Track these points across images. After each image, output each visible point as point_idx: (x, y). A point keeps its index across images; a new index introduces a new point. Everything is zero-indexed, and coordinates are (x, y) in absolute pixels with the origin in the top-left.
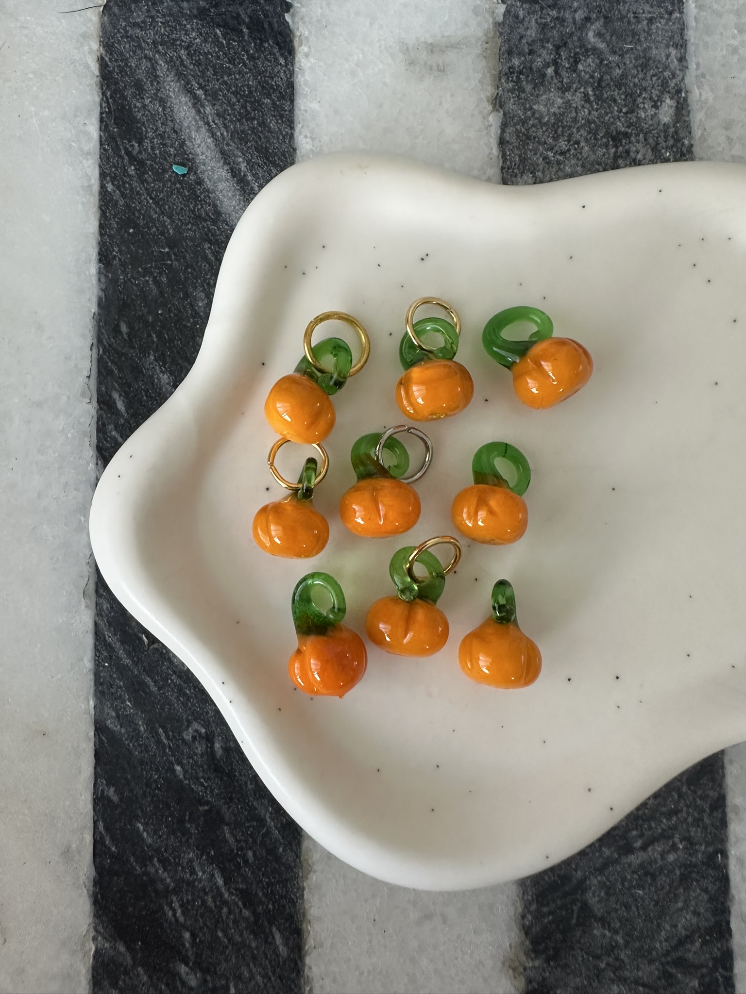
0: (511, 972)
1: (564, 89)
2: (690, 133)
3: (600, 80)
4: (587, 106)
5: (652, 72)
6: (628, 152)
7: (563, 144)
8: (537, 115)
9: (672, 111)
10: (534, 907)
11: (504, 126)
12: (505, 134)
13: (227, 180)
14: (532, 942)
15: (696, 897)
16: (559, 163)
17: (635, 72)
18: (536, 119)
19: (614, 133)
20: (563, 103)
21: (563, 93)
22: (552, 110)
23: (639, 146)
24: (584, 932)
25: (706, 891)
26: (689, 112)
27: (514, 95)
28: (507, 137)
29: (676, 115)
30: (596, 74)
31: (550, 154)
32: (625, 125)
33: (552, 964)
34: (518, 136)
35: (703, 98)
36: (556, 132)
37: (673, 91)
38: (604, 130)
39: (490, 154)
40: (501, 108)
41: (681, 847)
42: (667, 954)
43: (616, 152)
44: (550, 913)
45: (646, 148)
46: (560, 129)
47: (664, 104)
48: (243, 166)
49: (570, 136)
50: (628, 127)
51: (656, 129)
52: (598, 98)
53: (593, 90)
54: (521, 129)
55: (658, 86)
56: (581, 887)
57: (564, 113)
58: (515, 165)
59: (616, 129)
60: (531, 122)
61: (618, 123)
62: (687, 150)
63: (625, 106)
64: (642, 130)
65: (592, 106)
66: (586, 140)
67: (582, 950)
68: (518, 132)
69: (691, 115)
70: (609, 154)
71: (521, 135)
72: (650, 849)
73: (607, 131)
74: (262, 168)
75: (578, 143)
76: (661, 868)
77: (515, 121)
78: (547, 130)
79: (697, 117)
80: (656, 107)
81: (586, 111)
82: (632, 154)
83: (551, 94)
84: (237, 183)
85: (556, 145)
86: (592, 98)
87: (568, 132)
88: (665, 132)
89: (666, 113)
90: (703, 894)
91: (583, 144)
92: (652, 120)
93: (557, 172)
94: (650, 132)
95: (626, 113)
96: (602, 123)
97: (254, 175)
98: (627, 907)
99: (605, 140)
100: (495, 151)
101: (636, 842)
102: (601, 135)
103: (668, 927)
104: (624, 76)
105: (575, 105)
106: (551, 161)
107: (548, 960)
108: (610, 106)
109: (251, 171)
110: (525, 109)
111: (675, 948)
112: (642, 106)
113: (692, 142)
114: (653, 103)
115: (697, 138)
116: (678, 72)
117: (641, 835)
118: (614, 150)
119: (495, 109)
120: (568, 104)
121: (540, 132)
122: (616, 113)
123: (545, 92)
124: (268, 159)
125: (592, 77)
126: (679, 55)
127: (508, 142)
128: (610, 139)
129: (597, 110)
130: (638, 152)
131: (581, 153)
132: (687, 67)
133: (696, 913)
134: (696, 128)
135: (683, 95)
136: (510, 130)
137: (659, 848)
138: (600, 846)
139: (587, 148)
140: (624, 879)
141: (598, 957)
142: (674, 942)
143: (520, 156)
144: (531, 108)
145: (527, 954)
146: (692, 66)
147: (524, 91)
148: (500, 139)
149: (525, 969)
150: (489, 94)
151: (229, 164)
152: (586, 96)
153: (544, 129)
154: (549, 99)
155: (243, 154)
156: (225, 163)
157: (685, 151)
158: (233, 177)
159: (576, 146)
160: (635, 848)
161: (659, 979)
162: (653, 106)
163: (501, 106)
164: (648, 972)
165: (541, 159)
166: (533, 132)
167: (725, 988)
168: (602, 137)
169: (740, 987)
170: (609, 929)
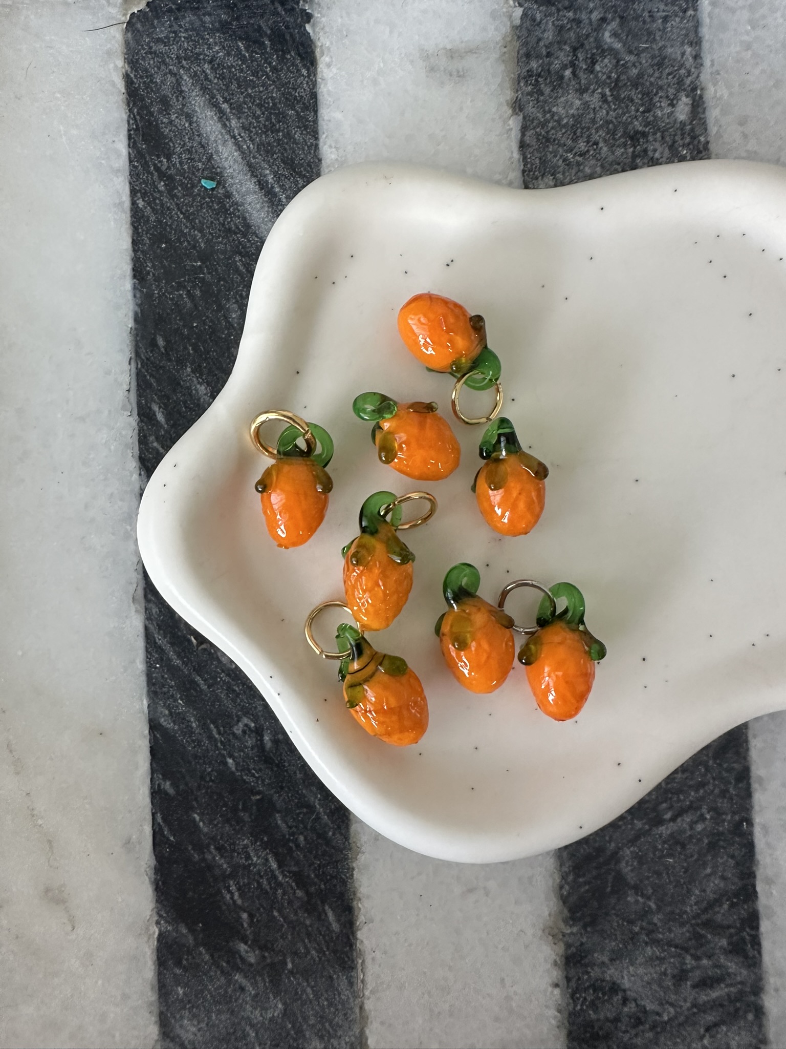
0: (551, 938)
1: (582, 91)
2: (706, 129)
3: (617, 80)
4: (605, 106)
5: (667, 71)
6: (645, 151)
7: (582, 145)
8: (556, 118)
9: (687, 109)
10: (571, 878)
11: (524, 129)
12: (525, 137)
13: (255, 192)
14: (570, 910)
15: (723, 863)
16: (578, 164)
17: (650, 71)
18: (556, 121)
19: (632, 132)
20: (581, 104)
21: (582, 94)
22: (571, 112)
23: (657, 145)
24: (619, 900)
25: (733, 857)
26: (705, 109)
27: (533, 98)
28: (527, 139)
29: (692, 112)
30: (613, 75)
31: (570, 156)
32: (643, 123)
33: (589, 929)
34: (538, 140)
35: (718, 95)
36: (575, 133)
37: (689, 89)
38: (622, 130)
39: (511, 158)
40: (521, 112)
41: (708, 817)
42: (697, 916)
43: (634, 152)
44: (585, 883)
45: (663, 146)
46: (579, 130)
47: (680, 102)
48: (270, 178)
49: (589, 137)
50: (646, 126)
51: (672, 127)
52: (616, 98)
53: (611, 90)
54: (541, 132)
55: (674, 84)
56: (615, 857)
57: (582, 114)
58: (536, 167)
59: (634, 128)
60: (550, 125)
61: (636, 123)
62: (703, 148)
63: (642, 105)
64: (659, 129)
65: (610, 107)
66: (605, 141)
67: (617, 916)
68: (538, 135)
69: (706, 113)
70: (627, 153)
71: (541, 137)
72: (679, 820)
73: (624, 132)
74: (289, 180)
75: (596, 143)
76: (691, 837)
77: (534, 124)
78: (566, 132)
79: (713, 114)
81: (604, 111)
82: (650, 154)
83: (570, 96)
84: (265, 195)
85: (575, 147)
86: (610, 99)
87: (587, 133)
88: (682, 129)
89: (682, 112)
90: (730, 860)
91: (601, 145)
92: (668, 118)
93: (577, 173)
94: (667, 130)
95: (644, 112)
96: (620, 122)
97: (281, 187)
98: (658, 874)
99: (622, 140)
100: (516, 155)
101: (666, 814)
102: (619, 135)
103: (697, 892)
104: (640, 75)
105: (593, 106)
106: (570, 162)
107: (585, 927)
108: (627, 106)
109: (278, 182)
110: (544, 111)
111: (705, 910)
112: (658, 104)
113: (708, 139)
114: (669, 102)
115: (713, 134)
116: (693, 70)
117: (671, 808)
118: (632, 149)
119: (515, 113)
120: (586, 105)
121: (559, 135)
122: (633, 113)
123: (563, 95)
124: (295, 171)
125: (609, 77)
126: (694, 53)
127: (528, 145)
128: (628, 139)
129: (615, 110)
130: (655, 150)
131: (600, 153)
132: (702, 65)
133: (723, 878)
134: (712, 125)
135: (699, 92)
136: (528, 133)
137: (688, 818)
138: (632, 819)
139: (605, 149)
140: (655, 849)
141: (631, 922)
142: (704, 904)
143: (540, 159)
144: (550, 111)
145: (565, 921)
146: (707, 62)
147: (542, 94)
148: (521, 142)
149: (564, 936)
150: (508, 98)
151: (256, 176)
152: (603, 95)
153: (563, 131)
154: (567, 101)
155: (270, 166)
156: (252, 175)
157: (701, 149)
158: (261, 189)
159: (595, 147)
160: (665, 820)
161: (690, 939)
162: (669, 105)
163: (521, 110)
164: (679, 933)
165: (561, 162)
166: (553, 134)
167: (752, 946)
168: (620, 137)
169: (766, 945)
170: (642, 895)
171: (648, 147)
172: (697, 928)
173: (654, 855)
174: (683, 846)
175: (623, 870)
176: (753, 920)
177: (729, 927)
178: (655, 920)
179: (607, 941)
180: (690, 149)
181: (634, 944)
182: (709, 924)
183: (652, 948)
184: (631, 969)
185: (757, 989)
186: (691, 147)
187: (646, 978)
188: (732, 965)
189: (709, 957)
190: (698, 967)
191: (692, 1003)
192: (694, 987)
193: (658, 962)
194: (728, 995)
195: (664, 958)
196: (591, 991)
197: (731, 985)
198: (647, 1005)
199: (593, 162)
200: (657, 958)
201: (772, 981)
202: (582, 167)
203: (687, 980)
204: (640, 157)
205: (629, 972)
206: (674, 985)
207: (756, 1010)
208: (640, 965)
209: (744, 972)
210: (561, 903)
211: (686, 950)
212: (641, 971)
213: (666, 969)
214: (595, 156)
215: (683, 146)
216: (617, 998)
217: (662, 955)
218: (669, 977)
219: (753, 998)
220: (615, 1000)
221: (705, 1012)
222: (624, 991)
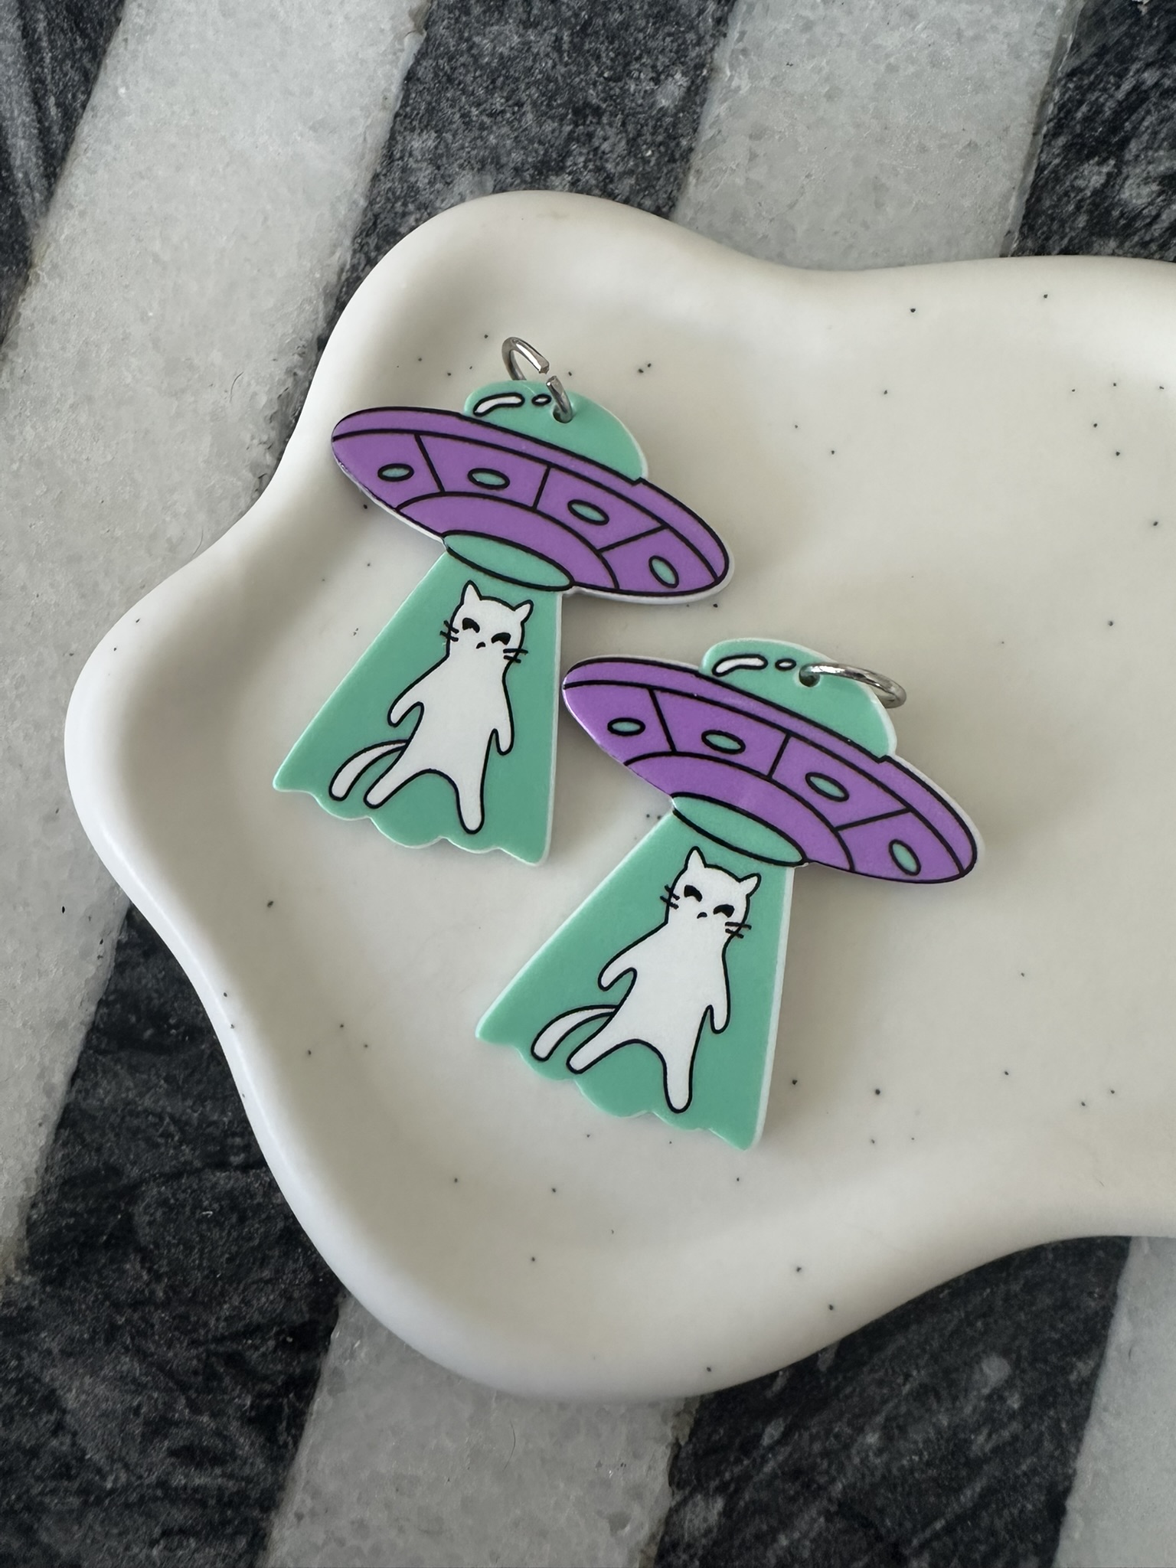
1: (527, 24)
2: (695, 130)
3: (587, 24)
4: (555, 55)
5: (667, 29)
6: (590, 136)
7: (498, 102)
9: (679, 93)
11: (421, 56)
12: (419, 67)
16: (482, 127)
17: (642, 23)
18: (473, 56)
19: (581, 102)
20: (520, 43)
21: (526, 28)
22: (500, 50)
26: (705, 100)
27: (452, 16)
28: (421, 72)
29: (683, 99)
30: (583, 13)
31: (475, 111)
32: (602, 95)
34: (436, 75)
35: (734, 84)
36: (493, 82)
37: (692, 64)
38: (566, 96)
39: (386, 90)
40: (426, 29)
43: (572, 132)
44: (73, 1214)
45: (619, 136)
46: (502, 79)
47: (670, 79)
49: (513, 91)
50: (605, 101)
51: (644, 113)
52: (576, 48)
53: (572, 35)
54: (444, 67)
55: (671, 51)
56: (132, 1193)
57: (516, 57)
58: (418, 114)
59: (585, 98)
60: (462, 60)
61: (591, 91)
62: (681, 155)
63: (611, 68)
64: (622, 110)
65: (561, 57)
66: (534, 104)
67: (99, 1286)
68: (437, 69)
69: (705, 106)
70: (561, 132)
71: (441, 74)
73: (570, 98)
74: (65, 35)
75: (520, 104)
77: (439, 52)
78: (481, 76)
79: (716, 110)
80: (656, 80)
81: (550, 63)
82: (596, 142)
83: (507, 27)
84: (26, 48)
85: (486, 101)
86: (565, 47)
87: (512, 86)
88: (659, 119)
89: (670, 93)
91: (527, 108)
92: (643, 98)
93: (475, 139)
94: (634, 115)
95: (608, 79)
96: (568, 84)
97: (51, 42)
99: (562, 110)
100: (395, 88)
101: (237, 1154)
102: (559, 102)
103: (236, 1300)
104: (625, 26)
105: (536, 50)
107: (45, 1282)
108: (588, 65)
109: (50, 35)
110: (461, 38)
111: (236, 1337)
112: (636, 74)
113: (693, 145)
114: (654, 75)
115: (703, 140)
116: (708, 37)
118: (569, 128)
119: (417, 28)
120: (527, 45)
121: (469, 78)
122: (593, 76)
123: (498, 22)
124: (77, 25)
125: (576, 15)
126: (719, 14)
127: (418, 79)
128: (570, 111)
129: (566, 65)
130: (605, 139)
131: (520, 121)
132: (725, 35)
133: (286, 1295)
134: (707, 127)
135: (705, 72)
136: (428, 63)
139: (530, 116)
142: (238, 1327)
143: (429, 103)
144: (469, 40)
146: (734, 34)
147: (468, 13)
148: (409, 73)
149: (8, 1282)
151: (24, 18)
152: (558, 39)
153: (478, 74)
154: (500, 33)
155: (47, 10)
156: (19, 15)
157: (677, 156)
158: (24, 36)
159: (516, 109)
160: (230, 1164)
161: (196, 1373)
162: (652, 79)
163: (427, 27)
164: (183, 1356)
165: (457, 116)
166: (460, 74)
167: (288, 1429)
168: (559, 106)
169: (312, 1434)
170: (150, 1270)
171: (595, 130)
172: (214, 1359)
173: (193, 1213)
174: (242, 1220)
175: (136, 1218)
176: (305, 1385)
177: (265, 1378)
178: (155, 1319)
179: (70, 1319)
180: (660, 152)
181: (108, 1342)
182: (234, 1360)
183: (132, 1361)
184: (88, 1380)
185: (270, 1501)
186: (662, 149)
187: (104, 1406)
188: (246, 1443)
189: (214, 1415)
190: (189, 1424)
191: (158, 1477)
192: (172, 1453)
193: (133, 1387)
194: (220, 1489)
195: (145, 1386)
196: (13, 1390)
197: (231, 1476)
198: (89, 1449)
199: (505, 130)
200: (134, 1381)
201: (297, 1499)
202: (485, 133)
203: (166, 1437)
204: (578, 142)
205: (82, 1384)
206: (143, 1435)
207: (255, 1535)
208: (104, 1379)
209: (260, 1464)
210: (23, 1232)
211: (184, 1388)
212: (101, 1390)
213: (139, 1406)
214: (512, 122)
215: (650, 146)
216: (48, 1419)
217: (144, 1379)
218: (140, 1420)
219: (256, 1513)
220: (45, 1420)
221: (173, 1502)
222: (64, 1412)
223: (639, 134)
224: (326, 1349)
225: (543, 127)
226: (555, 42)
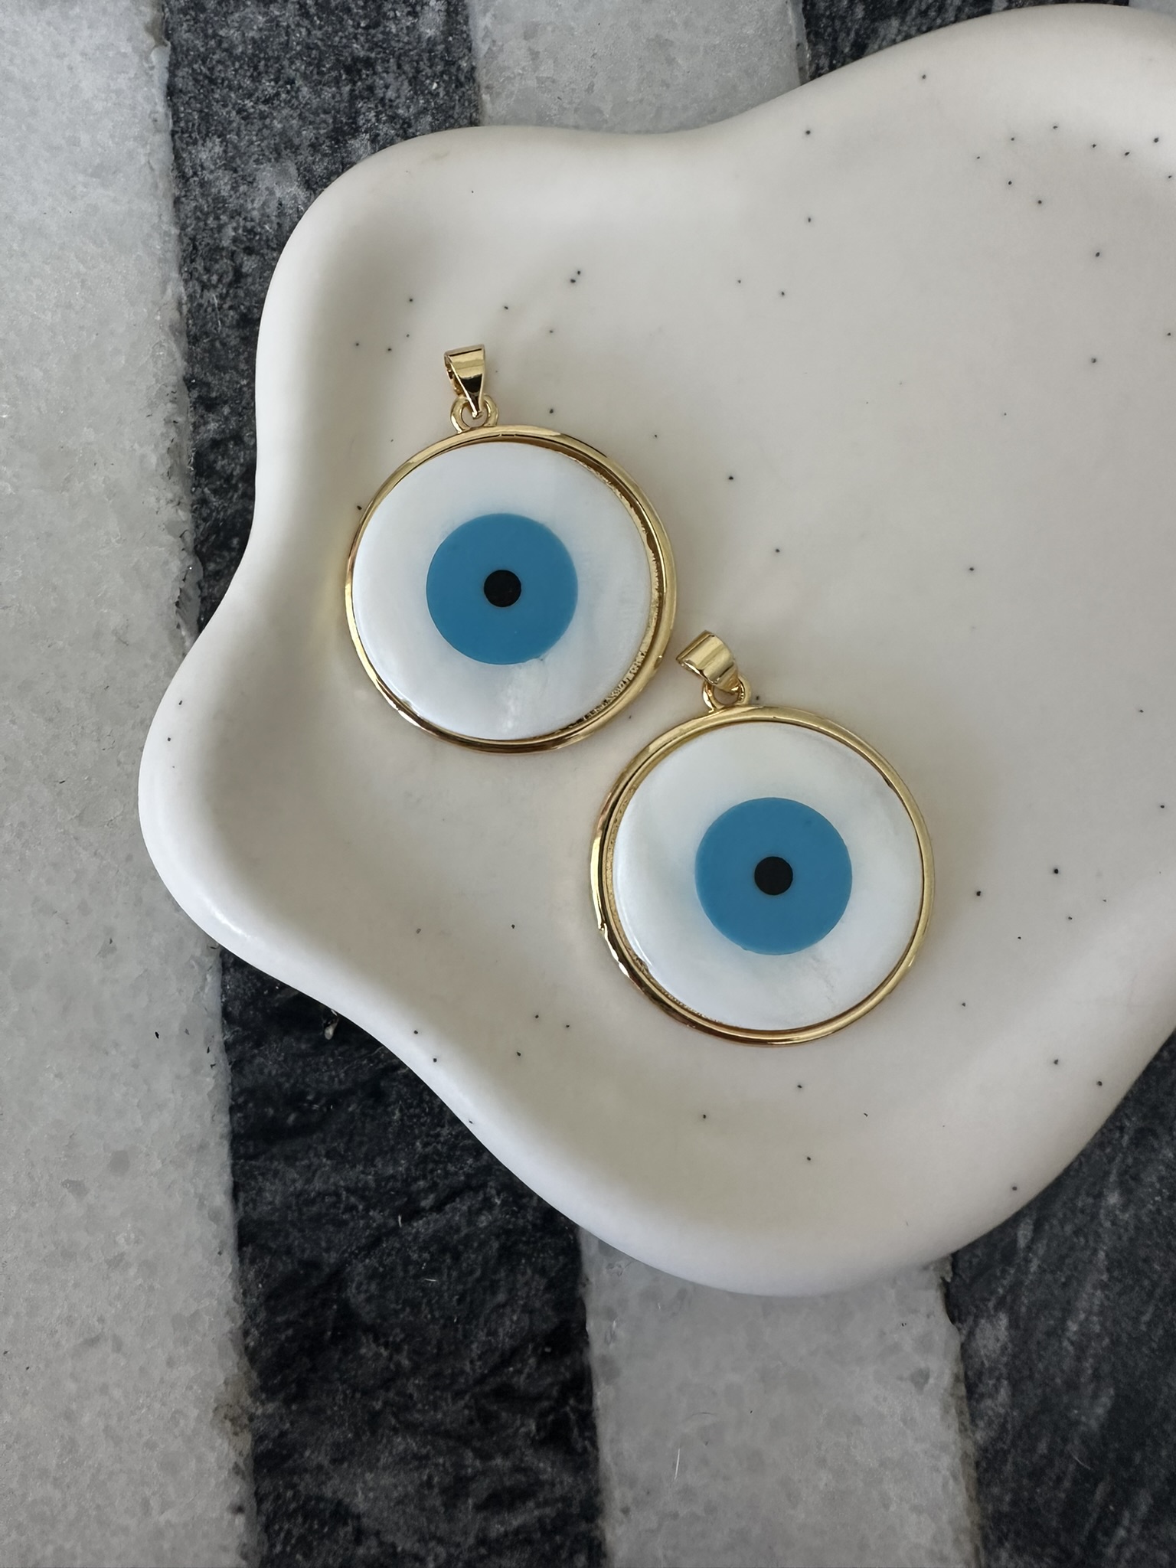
0: (228, 1424)
2: (470, 49)
4: (306, 23)
6: (371, 89)
7: (268, 86)
8: (225, 45)
9: (440, 19)
10: (262, 1316)
11: (173, 67)
12: (176, 79)
14: (260, 1375)
15: (526, 1284)
16: (263, 116)
18: (226, 50)
19: (349, 59)
20: (266, 22)
22: (251, 34)
23: (390, 78)
25: (543, 1272)
26: (467, 17)
27: (188, 17)
28: (180, 83)
29: (446, 23)
31: (249, 104)
32: (367, 45)
33: (294, 1407)
34: (196, 81)
36: (256, 68)
38: (333, 58)
39: (153, 112)
40: (168, 40)
41: (498, 1202)
42: (481, 1380)
43: (352, 91)
44: (289, 1324)
45: (400, 79)
46: (263, 63)
47: (426, 8)
49: (279, 71)
50: (371, 50)
51: (415, 48)
52: (322, 8)
54: (201, 70)
56: (337, 1278)
57: (268, 37)
58: (193, 125)
59: (352, 54)
60: (216, 57)
61: (355, 45)
62: (466, 77)
63: (365, 17)
64: (393, 53)
65: (312, 22)
66: (305, 76)
67: (343, 1382)
68: (195, 74)
69: (471, 22)
70: (341, 94)
71: (201, 78)
72: (448, 1207)
73: (338, 60)
75: (292, 82)
76: (467, 1240)
77: (189, 58)
78: (241, 67)
79: (481, 24)
80: (414, 14)
81: (303, 30)
82: (380, 93)
83: (247, 10)
85: (257, 89)
86: (313, 10)
87: (276, 66)
88: (430, 51)
89: (431, 24)
90: (537, 1277)
91: (299, 82)
92: (408, 34)
93: (260, 130)
94: (406, 53)
95: (367, 28)
96: (329, 46)
98: (415, 1306)
99: (334, 74)
100: (161, 108)
101: (426, 1198)
102: (327, 66)
103: (482, 1336)
105: (285, 24)
106: (250, 114)
107: (287, 1402)
108: (341, 20)
110: (206, 36)
111: (496, 1370)
112: (391, 14)
113: (474, 64)
114: (409, 9)
115: (482, 56)
117: (433, 1187)
118: (348, 88)
119: (160, 43)
120: (274, 22)
121: (231, 71)
122: (351, 30)
127: (181, 91)
128: (342, 72)
129: (320, 28)
130: (387, 87)
131: (297, 98)
133: (528, 1310)
134: (479, 42)
136: (183, 72)
137: (463, 1205)
138: (367, 1210)
139: (305, 90)
140: (407, 1262)
141: (368, 1393)
142: (495, 1358)
143: (201, 112)
144: (215, 35)
145: (253, 1394)
147: (204, 10)
148: (168, 88)
149: (251, 1419)
150: (148, 19)
153: (237, 65)
154: (243, 19)
157: (463, 79)
159: (289, 87)
160: (424, 1209)
161: (471, 1422)
162: (409, 13)
163: (168, 37)
164: (452, 1412)
165: (234, 113)
166: (220, 71)
167: (581, 1434)
168: (330, 70)
169: (606, 1429)
170: (386, 1345)
171: (375, 81)
172: (483, 1401)
173: (406, 1271)
174: (457, 1257)
175: (352, 1300)
176: (580, 1385)
177: (539, 1398)
178: (411, 1389)
179: (327, 1426)
180: (444, 81)
181: (373, 1433)
182: (505, 1394)
183: (404, 1438)
184: (369, 1476)
185: (591, 1509)
186: (446, 77)
187: (395, 1494)
188: (546, 1466)
189: (506, 1454)
190: (484, 1473)
191: (477, 1537)
192: (479, 1508)
193: (416, 1463)
194: (540, 1520)
195: (427, 1457)
196: (300, 1520)
197: (546, 1503)
198: (397, 1542)
199: (286, 112)
200: (415, 1457)
201: (617, 1495)
202: (268, 121)
203: (467, 1496)
204: (362, 98)
205: (365, 1482)
206: (445, 1505)
207: (590, 1549)
208: (385, 1469)
209: (568, 1479)
210: (246, 1359)
211: (464, 1440)
212: (386, 1480)
213: (430, 1478)
214: (290, 101)
215: (433, 77)
216: (346, 1531)
217: (424, 1451)
218: (436, 1490)
219: (583, 1526)
220: (342, 1534)
221: (500, 1554)
222: (358, 1517)
223: (418, 71)
224: (587, 1343)
225: (323, 96)
226: (300, 9)
